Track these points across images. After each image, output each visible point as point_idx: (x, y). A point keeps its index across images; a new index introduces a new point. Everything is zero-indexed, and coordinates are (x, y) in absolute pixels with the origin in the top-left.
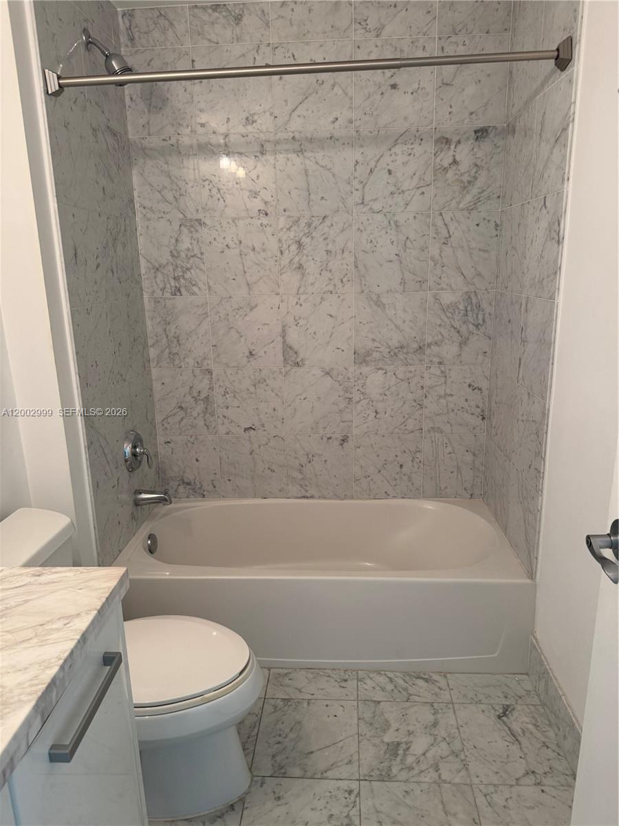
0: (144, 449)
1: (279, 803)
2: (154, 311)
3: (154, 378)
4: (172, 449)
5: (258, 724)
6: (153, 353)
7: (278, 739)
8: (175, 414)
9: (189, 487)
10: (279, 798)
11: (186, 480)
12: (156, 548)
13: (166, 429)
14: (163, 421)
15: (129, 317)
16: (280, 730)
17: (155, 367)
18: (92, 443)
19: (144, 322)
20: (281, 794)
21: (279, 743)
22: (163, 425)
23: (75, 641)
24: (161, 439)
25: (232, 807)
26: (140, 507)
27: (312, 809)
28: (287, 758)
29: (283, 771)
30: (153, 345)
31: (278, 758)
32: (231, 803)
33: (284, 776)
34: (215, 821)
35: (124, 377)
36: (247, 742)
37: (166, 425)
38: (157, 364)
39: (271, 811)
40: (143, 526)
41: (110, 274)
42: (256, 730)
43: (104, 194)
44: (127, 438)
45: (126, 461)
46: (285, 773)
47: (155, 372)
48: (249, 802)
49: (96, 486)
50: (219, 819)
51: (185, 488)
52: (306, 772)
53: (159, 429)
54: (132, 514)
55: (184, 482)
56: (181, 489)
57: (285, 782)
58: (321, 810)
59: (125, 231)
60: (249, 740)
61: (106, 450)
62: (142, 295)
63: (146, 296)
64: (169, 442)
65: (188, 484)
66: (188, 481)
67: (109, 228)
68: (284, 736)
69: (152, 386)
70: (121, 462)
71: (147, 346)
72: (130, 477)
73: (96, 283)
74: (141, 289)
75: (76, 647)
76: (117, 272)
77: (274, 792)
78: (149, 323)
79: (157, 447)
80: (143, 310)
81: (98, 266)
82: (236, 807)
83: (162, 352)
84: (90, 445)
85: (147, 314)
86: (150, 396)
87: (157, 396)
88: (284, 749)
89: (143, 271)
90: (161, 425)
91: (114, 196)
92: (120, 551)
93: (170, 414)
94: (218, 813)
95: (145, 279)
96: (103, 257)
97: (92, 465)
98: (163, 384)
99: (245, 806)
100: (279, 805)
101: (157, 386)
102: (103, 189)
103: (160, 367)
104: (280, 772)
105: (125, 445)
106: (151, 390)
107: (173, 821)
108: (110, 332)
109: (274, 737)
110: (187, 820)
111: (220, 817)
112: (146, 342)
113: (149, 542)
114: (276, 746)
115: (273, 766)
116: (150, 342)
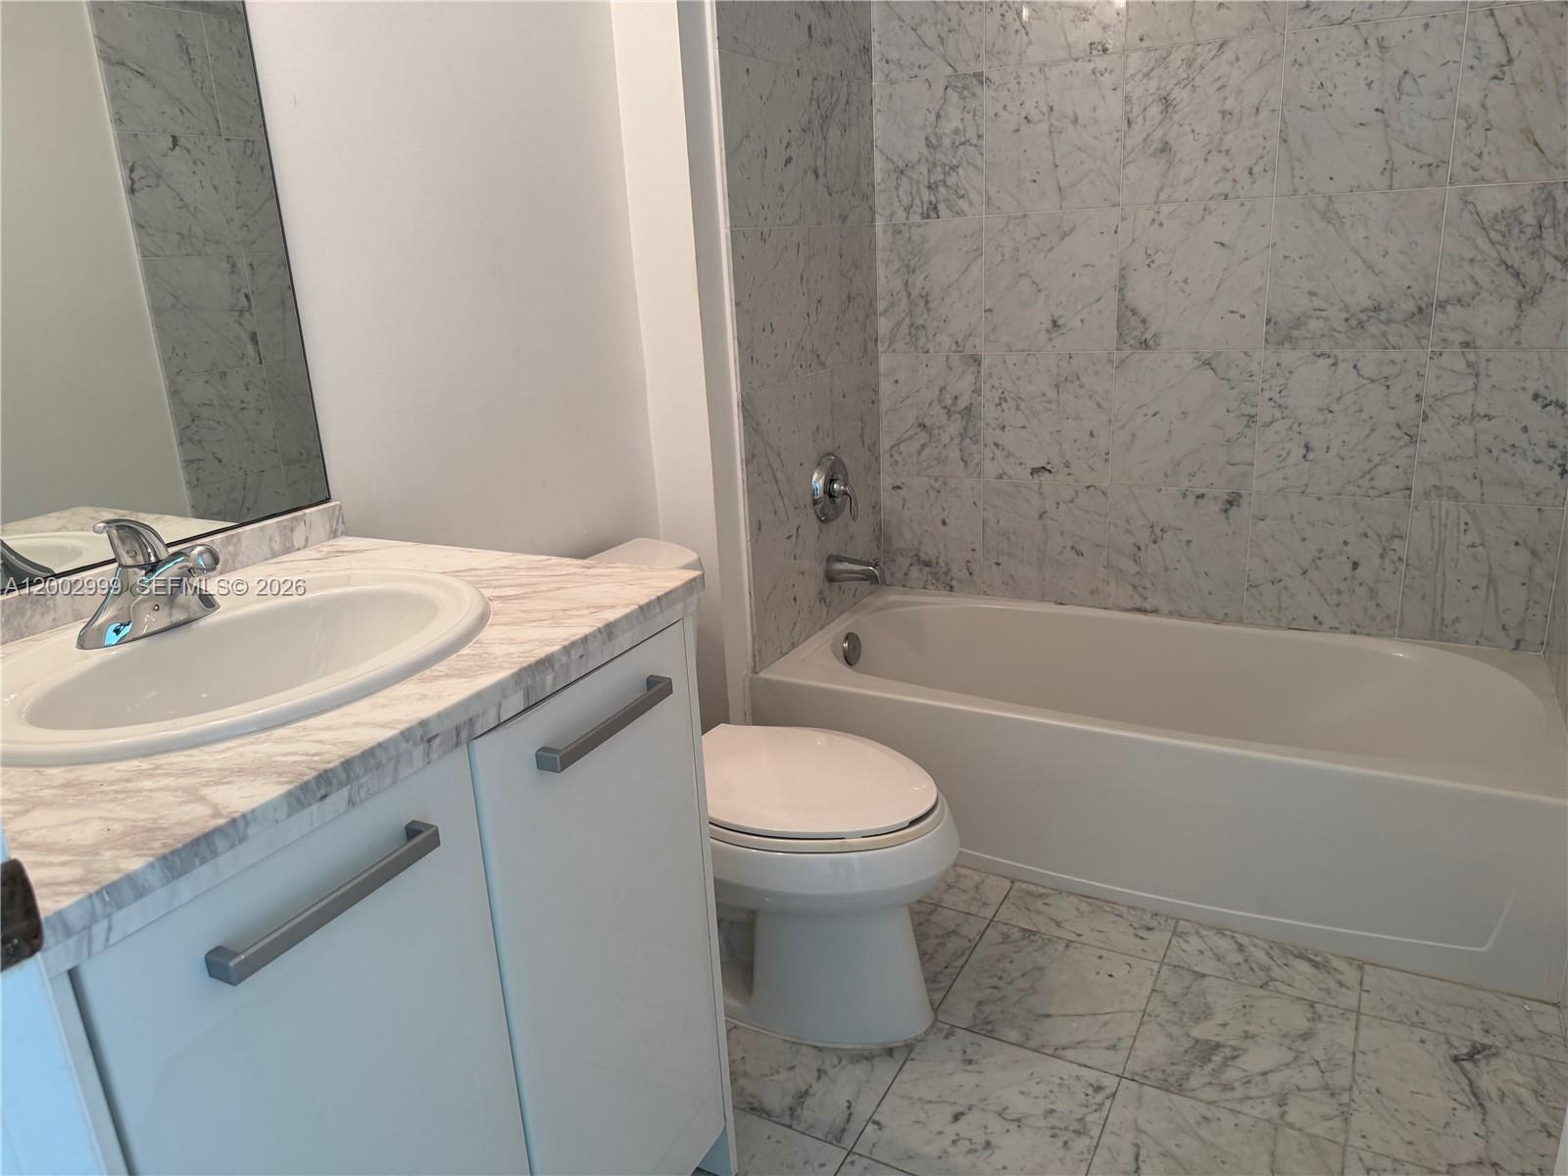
0: (845, 485)
1: (969, 1068)
2: (891, 250)
3: (882, 369)
4: (904, 500)
5: (968, 952)
6: (883, 326)
7: (995, 982)
8: (911, 438)
9: (928, 569)
10: (970, 1062)
11: (923, 556)
12: (859, 656)
13: (896, 462)
14: (892, 447)
15: (841, 256)
16: (1004, 971)
17: (885, 352)
18: (753, 456)
19: (872, 269)
20: (975, 1058)
21: (996, 988)
22: (891, 456)
23: (595, 628)
24: (886, 481)
25: (890, 1052)
26: (836, 585)
27: (1022, 1093)
28: (1003, 1012)
29: (989, 1027)
30: (885, 311)
31: (987, 1009)
32: (889, 1046)
33: (990, 1034)
34: (858, 1061)
35: (822, 358)
36: (941, 972)
37: (896, 457)
38: (889, 347)
39: (950, 1074)
40: (837, 621)
41: (810, 176)
42: (962, 961)
43: (810, 36)
44: (819, 464)
45: (815, 502)
46: (991, 1031)
47: (884, 362)
48: (919, 1054)
49: (757, 527)
50: (865, 1062)
51: (921, 570)
52: (1028, 1039)
53: (885, 463)
54: (821, 592)
55: (919, 560)
56: (915, 572)
57: (987, 1042)
58: (1037, 1098)
59: (847, 102)
60: (946, 971)
61: (779, 475)
62: (873, 220)
63: (879, 223)
64: (899, 487)
65: (927, 564)
66: (927, 560)
67: (815, 97)
68: (1008, 980)
69: (877, 385)
70: (808, 500)
71: (875, 313)
72: (821, 530)
73: (781, 189)
74: (872, 210)
75: (593, 635)
76: (825, 175)
77: (965, 1052)
78: (881, 271)
79: (878, 494)
80: (872, 248)
81: (789, 160)
82: (897, 1054)
83: (899, 324)
84: (750, 459)
85: (879, 255)
86: (873, 402)
87: (885, 404)
88: (1002, 998)
89: (878, 177)
90: (888, 455)
91: (830, 40)
92: (794, 646)
93: (905, 436)
94: (866, 1054)
95: (880, 191)
96: (798, 147)
97: (751, 491)
98: (896, 382)
99: (912, 1056)
100: (966, 1071)
101: (885, 386)
102: (810, 27)
103: (894, 351)
104: (984, 1028)
105: (815, 476)
106: (875, 391)
107: (795, 1043)
108: (802, 279)
109: (990, 977)
110: (815, 1047)
111: (867, 1059)
112: (872, 304)
113: (846, 645)
114: (989, 991)
115: (974, 1016)
116: (881, 306)
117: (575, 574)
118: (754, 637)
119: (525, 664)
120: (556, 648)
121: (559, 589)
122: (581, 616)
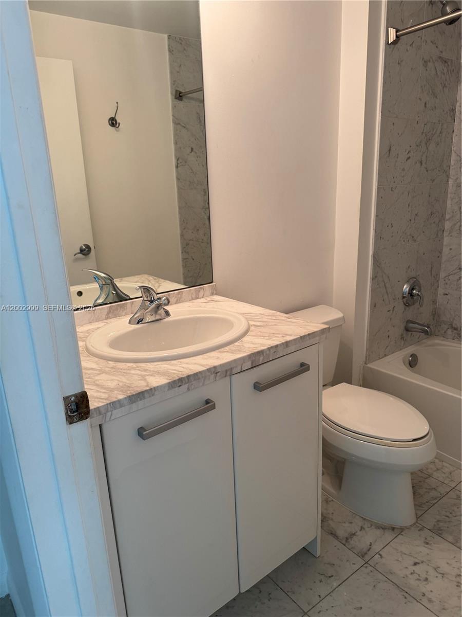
0: (419, 292)
1: (426, 546)
2: (455, 194)
3: (445, 243)
4: (449, 300)
5: (438, 499)
6: (447, 225)
7: (448, 514)
8: (455, 274)
9: (455, 331)
10: (427, 543)
11: (454, 325)
12: (416, 364)
13: (447, 284)
14: (445, 277)
15: (430, 196)
16: (453, 511)
17: (447, 236)
18: (376, 277)
19: (445, 202)
20: (430, 542)
21: (448, 517)
22: (445, 280)
23: (281, 343)
24: (441, 291)
25: (393, 529)
26: (410, 333)
27: (448, 563)
28: (448, 527)
29: (440, 532)
30: (449, 219)
31: (441, 524)
32: (393, 526)
33: (439, 535)
34: (379, 528)
35: (415, 238)
36: (425, 504)
37: (447, 280)
38: (449, 234)
39: (417, 546)
40: (409, 348)
41: (418, 164)
42: (435, 501)
43: (425, 106)
44: (408, 281)
45: (404, 297)
46: (440, 534)
47: (446, 240)
48: (405, 533)
49: (374, 306)
50: (381, 529)
51: (452, 331)
52: (457, 542)
53: (441, 282)
54: (402, 335)
55: (452, 327)
56: (449, 332)
57: (437, 538)
58: (454, 568)
59: (441, 133)
60: (427, 504)
61: (387, 285)
62: (448, 181)
63: (451, 182)
64: (447, 294)
65: (456, 329)
66: (456, 327)
67: (424, 132)
68: (454, 515)
69: (442, 250)
70: (401, 296)
71: (444, 219)
72: (405, 309)
73: (403, 170)
74: (448, 177)
75: (280, 345)
76: (426, 163)
77: (426, 539)
78: (449, 202)
79: (437, 296)
80: (446, 192)
81: (409, 158)
82: (396, 530)
83: (455, 225)
84: (374, 278)
85: (449, 196)
86: (438, 257)
87: (444, 259)
88: (449, 522)
89: (452, 163)
90: (443, 280)
91: (435, 107)
92: (386, 355)
93: (452, 273)
94: (383, 527)
95: (453, 169)
96: (414, 153)
97: (373, 290)
98: (451, 249)
99: (402, 533)
100: (424, 546)
101: (446, 250)
102: (426, 103)
103: (451, 236)
104: (438, 531)
105: (405, 287)
106: (441, 253)
107: (355, 514)
108: (409, 205)
109: (446, 512)
110: (363, 518)
111: (383, 529)
112: (443, 216)
113: (411, 358)
114: (444, 517)
115: (434, 525)
116: (447, 217)
117: (283, 320)
118: (367, 349)
119: (253, 352)
120: (265, 348)
121: (276, 325)
122: (279, 337)
